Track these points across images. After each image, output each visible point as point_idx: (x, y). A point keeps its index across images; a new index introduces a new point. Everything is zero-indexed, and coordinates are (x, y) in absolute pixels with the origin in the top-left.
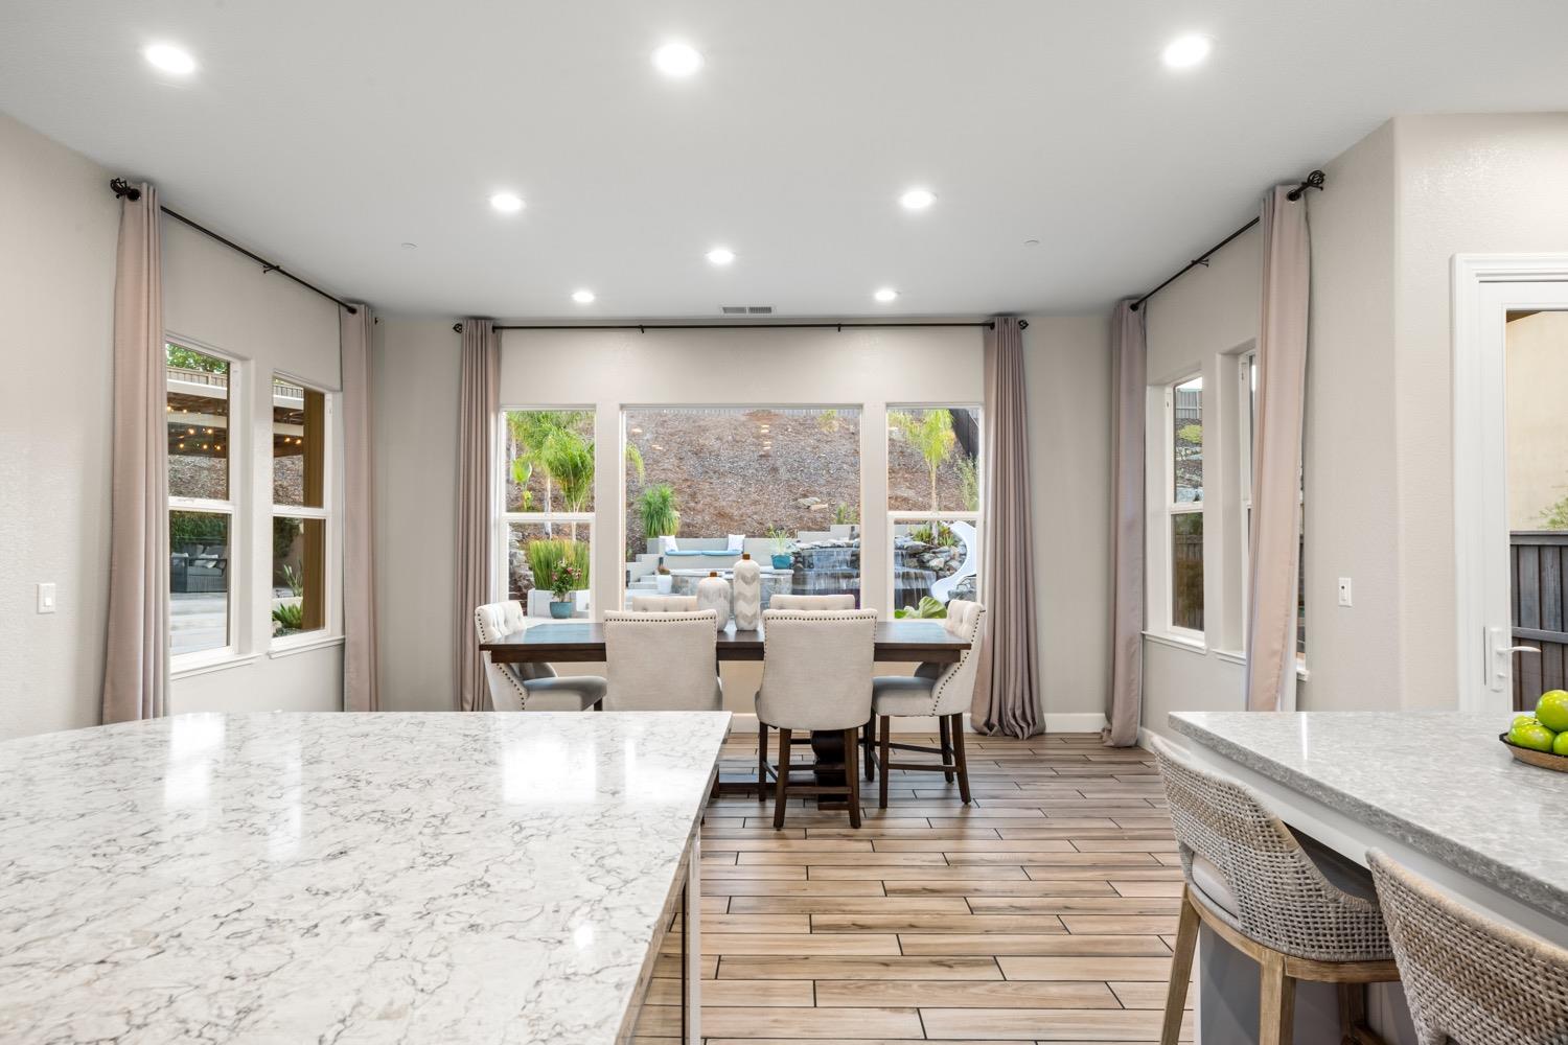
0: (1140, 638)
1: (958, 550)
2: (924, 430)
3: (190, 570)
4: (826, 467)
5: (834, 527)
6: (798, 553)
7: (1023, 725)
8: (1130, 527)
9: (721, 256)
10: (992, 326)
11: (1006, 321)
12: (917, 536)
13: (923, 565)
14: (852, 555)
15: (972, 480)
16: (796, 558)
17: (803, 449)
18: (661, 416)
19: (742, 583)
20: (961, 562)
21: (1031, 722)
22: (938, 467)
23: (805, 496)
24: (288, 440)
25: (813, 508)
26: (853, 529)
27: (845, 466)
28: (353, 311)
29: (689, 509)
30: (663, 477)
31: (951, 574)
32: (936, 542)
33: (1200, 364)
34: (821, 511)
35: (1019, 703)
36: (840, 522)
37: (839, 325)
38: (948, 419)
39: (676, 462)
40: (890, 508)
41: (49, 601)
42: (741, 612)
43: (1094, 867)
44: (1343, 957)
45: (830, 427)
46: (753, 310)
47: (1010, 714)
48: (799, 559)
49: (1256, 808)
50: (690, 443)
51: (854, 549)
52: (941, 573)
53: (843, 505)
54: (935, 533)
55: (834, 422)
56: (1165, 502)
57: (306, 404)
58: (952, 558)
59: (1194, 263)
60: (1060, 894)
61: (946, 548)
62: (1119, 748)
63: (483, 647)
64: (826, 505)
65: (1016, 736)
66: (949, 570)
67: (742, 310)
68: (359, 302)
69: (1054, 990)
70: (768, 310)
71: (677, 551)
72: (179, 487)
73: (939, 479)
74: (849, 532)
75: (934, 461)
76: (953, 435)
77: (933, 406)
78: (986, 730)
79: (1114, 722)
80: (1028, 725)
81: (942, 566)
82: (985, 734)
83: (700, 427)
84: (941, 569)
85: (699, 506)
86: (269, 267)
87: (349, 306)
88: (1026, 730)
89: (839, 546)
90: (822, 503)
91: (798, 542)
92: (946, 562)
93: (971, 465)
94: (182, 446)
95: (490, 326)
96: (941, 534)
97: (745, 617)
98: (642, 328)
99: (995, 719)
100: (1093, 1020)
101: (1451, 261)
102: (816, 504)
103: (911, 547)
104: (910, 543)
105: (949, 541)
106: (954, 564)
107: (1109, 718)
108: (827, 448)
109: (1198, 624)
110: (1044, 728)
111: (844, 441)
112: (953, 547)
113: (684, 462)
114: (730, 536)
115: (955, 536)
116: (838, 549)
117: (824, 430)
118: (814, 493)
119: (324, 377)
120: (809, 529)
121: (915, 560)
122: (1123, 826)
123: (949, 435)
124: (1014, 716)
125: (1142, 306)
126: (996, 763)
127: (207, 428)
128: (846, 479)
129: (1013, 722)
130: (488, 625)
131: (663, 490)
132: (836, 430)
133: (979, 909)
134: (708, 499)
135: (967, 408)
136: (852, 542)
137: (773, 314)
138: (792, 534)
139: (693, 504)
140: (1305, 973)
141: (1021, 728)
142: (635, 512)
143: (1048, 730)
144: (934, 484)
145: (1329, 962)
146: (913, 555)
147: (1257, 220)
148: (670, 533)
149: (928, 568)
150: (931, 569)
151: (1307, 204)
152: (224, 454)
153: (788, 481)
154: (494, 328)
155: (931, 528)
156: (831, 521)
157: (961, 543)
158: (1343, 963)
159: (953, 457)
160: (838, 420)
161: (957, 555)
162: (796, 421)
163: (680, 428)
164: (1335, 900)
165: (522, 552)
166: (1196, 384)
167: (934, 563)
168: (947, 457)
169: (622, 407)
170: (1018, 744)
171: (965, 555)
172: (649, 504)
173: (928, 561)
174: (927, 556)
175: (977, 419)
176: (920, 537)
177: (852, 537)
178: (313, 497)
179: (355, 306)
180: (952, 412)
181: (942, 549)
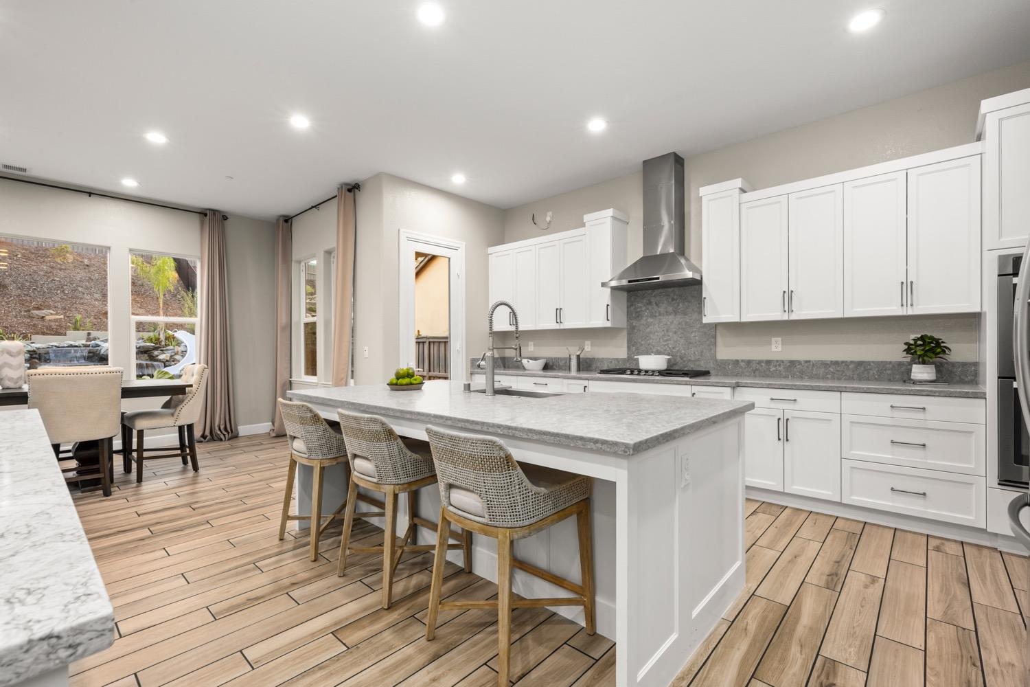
0: (288, 383)
1: (181, 349)
2: (153, 270)
4: (61, 288)
5: (70, 333)
6: (34, 351)
7: (225, 433)
8: (283, 329)
10: (206, 215)
11: (214, 214)
12: (147, 339)
13: (153, 358)
14: (89, 352)
15: (191, 304)
16: (31, 355)
17: (35, 272)
19: (8, 356)
20: (183, 356)
21: (230, 431)
22: (164, 295)
23: (39, 309)
25: (48, 318)
26: (89, 334)
27: (80, 289)
31: (175, 364)
32: (163, 343)
33: (315, 254)
34: (56, 320)
35: (222, 422)
36: (76, 329)
37: (90, 193)
38: (173, 264)
40: (133, 314)
42: (7, 375)
43: (261, 481)
44: (338, 455)
45: (64, 258)
47: (217, 428)
48: (34, 356)
49: (311, 411)
51: (91, 348)
52: (167, 363)
53: (79, 317)
54: (162, 337)
55: (68, 255)
56: (301, 318)
58: (176, 354)
59: (313, 207)
60: (242, 493)
61: (171, 347)
62: (277, 436)
64: (62, 317)
65: (221, 440)
66: (173, 361)
69: (237, 523)
70: (25, 170)
73: (165, 303)
74: (86, 336)
75: (161, 291)
76: (177, 275)
77: (162, 254)
78: (202, 439)
79: (276, 425)
80: (228, 433)
81: (168, 359)
82: (201, 442)
84: (167, 361)
88: (227, 436)
89: (76, 346)
90: (57, 314)
91: (32, 343)
92: (171, 356)
93: (190, 295)
96: (167, 338)
97: (10, 379)
99: (207, 432)
100: (256, 527)
101: (399, 230)
102: (50, 315)
103: (143, 347)
104: (142, 344)
105: (173, 343)
106: (177, 357)
107: (273, 424)
108: (62, 274)
109: (314, 373)
110: (238, 434)
111: (78, 270)
112: (176, 347)
115: (178, 340)
116: (76, 348)
117: (58, 260)
118: (49, 307)
120: (44, 334)
121: (146, 355)
122: (277, 464)
123: (173, 275)
124: (220, 429)
125: (290, 221)
126: (209, 453)
128: (81, 298)
129: (219, 433)
132: (70, 261)
133: (197, 508)
135: (187, 259)
136: (88, 343)
137: (27, 174)
138: (25, 337)
140: (327, 464)
141: (224, 435)
143: (240, 435)
144: (161, 305)
145: (333, 458)
146: (145, 352)
147: (336, 196)
149: (157, 360)
150: (160, 361)
151: (354, 195)
153: (19, 296)
155: (159, 334)
156: (67, 328)
157: (183, 344)
158: (337, 457)
159: (177, 289)
160: (71, 254)
161: (180, 352)
162: (26, 250)
164: (336, 437)
166: (314, 262)
167: (162, 357)
168: (172, 288)
170: (223, 443)
171: (186, 351)
173: (157, 356)
174: (156, 353)
175: (195, 267)
176: (150, 340)
177: (89, 340)
180: (175, 260)
181: (168, 348)
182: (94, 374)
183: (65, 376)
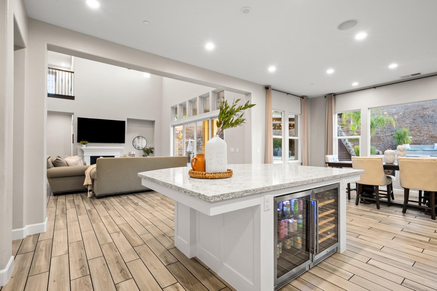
3: (278, 152)
9: (393, 66)
18: (407, 106)
19: (400, 152)
24: (292, 125)
28: (303, 98)
29: (417, 135)
30: (406, 126)
39: (412, 121)
41: (258, 151)
46: (412, 75)
50: (419, 114)
57: (295, 117)
63: (326, 163)
67: (409, 76)
68: (304, 96)
70: (419, 74)
71: (410, 149)
72: (275, 134)
83: (424, 108)
85: (422, 135)
86: (288, 94)
87: (302, 97)
94: (277, 128)
95: (333, 95)
98: (375, 88)
113: (416, 120)
114: (435, 144)
119: (298, 112)
127: (278, 124)
130: (328, 159)
131: (404, 130)
134: (426, 132)
137: (421, 75)
139: (419, 134)
142: (394, 137)
148: (407, 143)
152: (281, 129)
154: (334, 95)
163: (415, 109)
165: (353, 149)
169: (369, 109)
172: (399, 135)
178: (296, 135)
179: (304, 97)
182: (427, 161)
183: (412, 160)
